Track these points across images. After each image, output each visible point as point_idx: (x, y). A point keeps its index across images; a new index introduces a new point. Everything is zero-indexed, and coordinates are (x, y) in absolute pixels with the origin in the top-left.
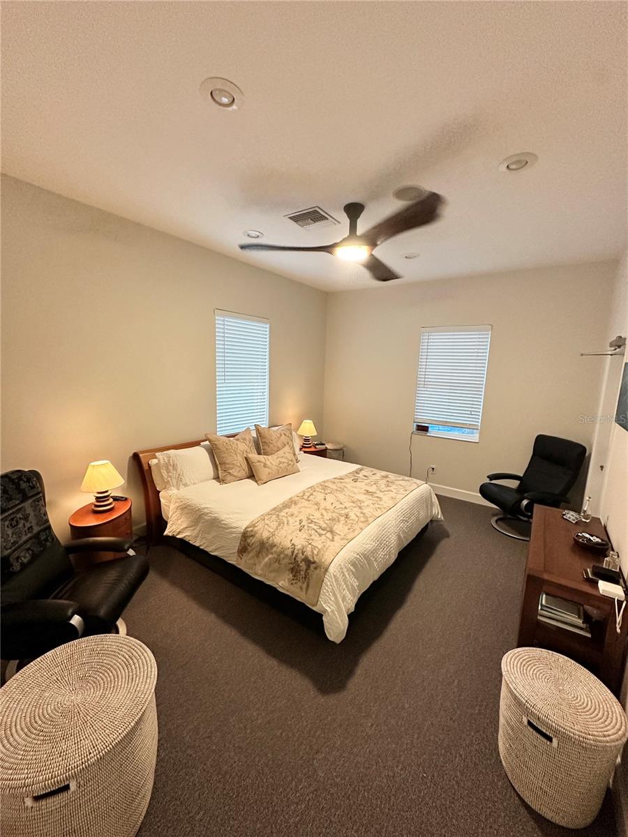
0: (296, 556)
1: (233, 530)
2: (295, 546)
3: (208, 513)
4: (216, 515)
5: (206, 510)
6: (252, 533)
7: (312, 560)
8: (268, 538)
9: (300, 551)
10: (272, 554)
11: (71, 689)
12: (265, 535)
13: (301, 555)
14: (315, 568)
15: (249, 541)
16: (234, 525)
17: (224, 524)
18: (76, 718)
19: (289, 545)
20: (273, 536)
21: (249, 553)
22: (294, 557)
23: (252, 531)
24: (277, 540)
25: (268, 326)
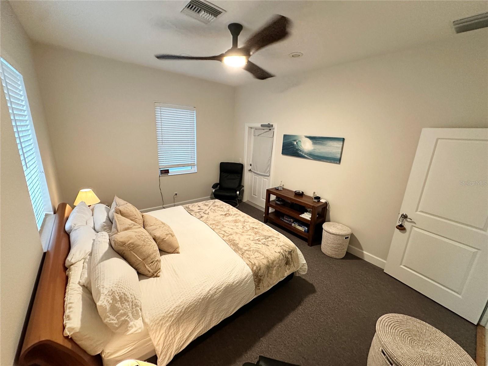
0: (285, 255)
1: (246, 279)
2: (280, 252)
3: (215, 292)
4: (223, 287)
5: (211, 292)
6: (258, 268)
7: (291, 250)
8: (268, 261)
9: (285, 252)
10: (275, 266)
12: (265, 262)
13: (286, 253)
14: (293, 252)
15: (260, 274)
16: (244, 276)
17: (237, 283)
19: (279, 254)
20: (268, 258)
21: (263, 280)
22: (285, 256)
23: (257, 268)
24: (272, 258)
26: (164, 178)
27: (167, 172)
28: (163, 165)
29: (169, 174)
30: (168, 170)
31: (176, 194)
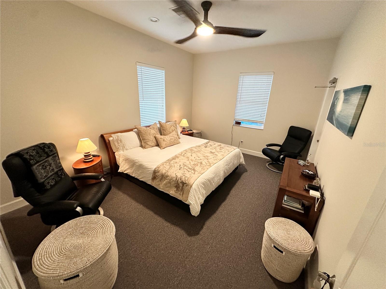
0: (178, 181)
1: (149, 169)
2: (177, 176)
3: (137, 162)
4: (141, 163)
5: (136, 161)
6: (158, 171)
7: (185, 182)
8: (165, 173)
9: (180, 179)
10: (167, 180)
11: (77, 237)
12: (164, 172)
13: (180, 180)
14: (186, 186)
15: (156, 174)
16: (149, 167)
17: (145, 167)
18: (80, 249)
19: (175, 176)
20: (167, 172)
21: (157, 179)
22: (177, 181)
23: (158, 170)
24: (169, 174)
25: (164, 71)
26: (237, 127)
27: (238, 123)
28: (238, 118)
29: (240, 126)
30: (240, 122)
31: (242, 142)
